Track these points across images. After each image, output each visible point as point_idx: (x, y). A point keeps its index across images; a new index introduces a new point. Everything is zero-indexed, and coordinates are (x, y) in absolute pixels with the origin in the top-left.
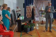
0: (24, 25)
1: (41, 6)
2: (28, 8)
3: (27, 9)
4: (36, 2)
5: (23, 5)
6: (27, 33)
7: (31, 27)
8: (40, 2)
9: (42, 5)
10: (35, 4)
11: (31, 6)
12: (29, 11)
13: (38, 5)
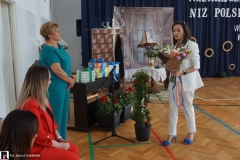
0: (95, 103)
1: (141, 27)
2: (99, 37)
3: (94, 41)
4: (122, 13)
5: (78, 26)
6: (114, 135)
7: (123, 109)
8: (137, 15)
9: (145, 25)
10: (119, 21)
11: (109, 28)
12: (103, 46)
13: (131, 24)
